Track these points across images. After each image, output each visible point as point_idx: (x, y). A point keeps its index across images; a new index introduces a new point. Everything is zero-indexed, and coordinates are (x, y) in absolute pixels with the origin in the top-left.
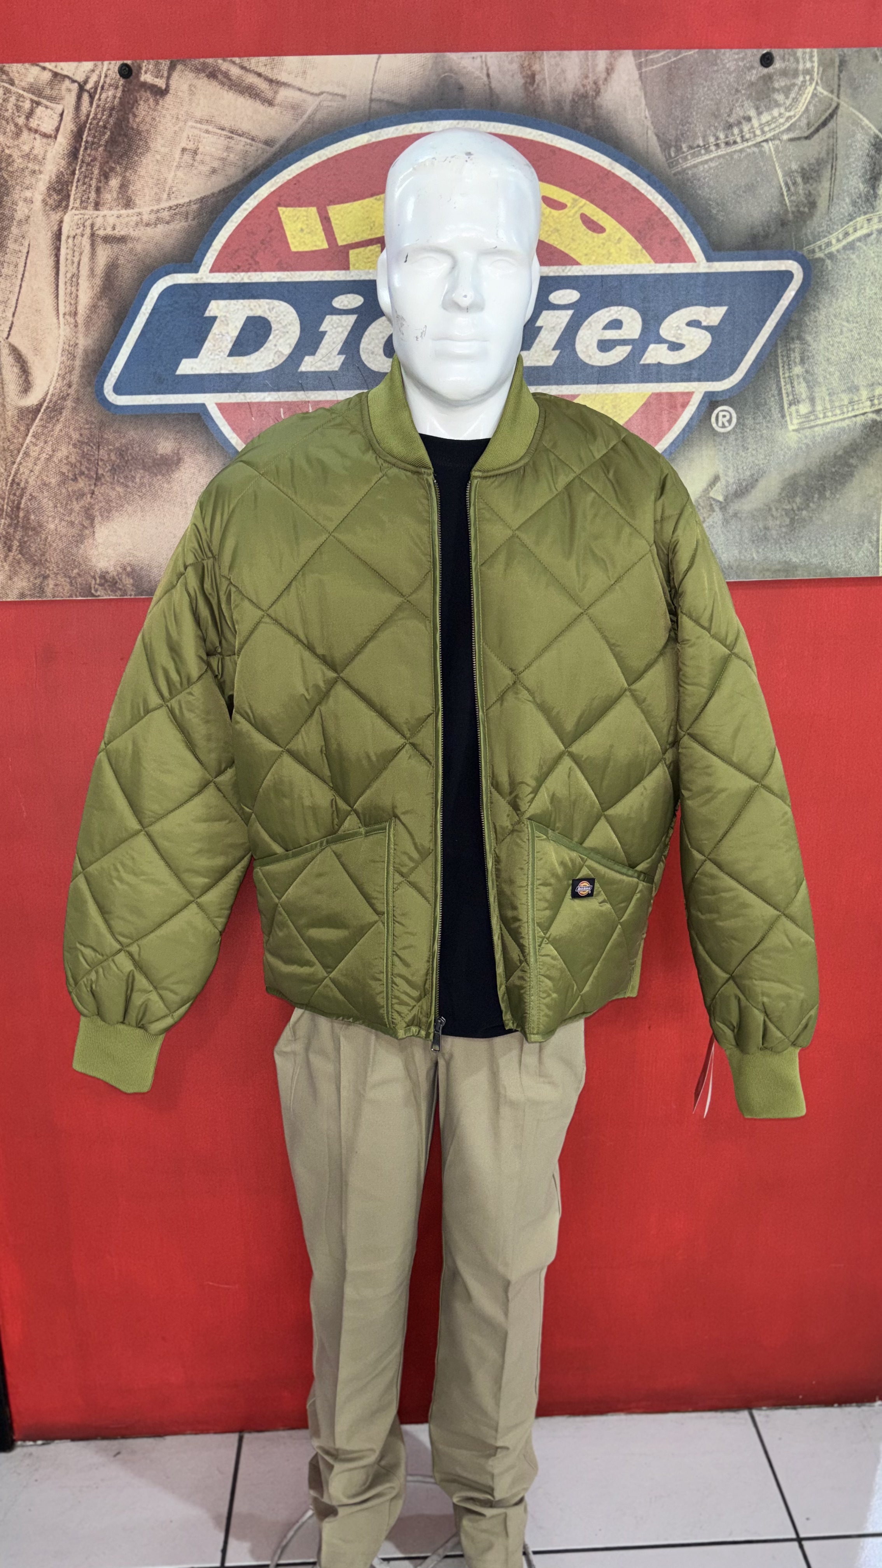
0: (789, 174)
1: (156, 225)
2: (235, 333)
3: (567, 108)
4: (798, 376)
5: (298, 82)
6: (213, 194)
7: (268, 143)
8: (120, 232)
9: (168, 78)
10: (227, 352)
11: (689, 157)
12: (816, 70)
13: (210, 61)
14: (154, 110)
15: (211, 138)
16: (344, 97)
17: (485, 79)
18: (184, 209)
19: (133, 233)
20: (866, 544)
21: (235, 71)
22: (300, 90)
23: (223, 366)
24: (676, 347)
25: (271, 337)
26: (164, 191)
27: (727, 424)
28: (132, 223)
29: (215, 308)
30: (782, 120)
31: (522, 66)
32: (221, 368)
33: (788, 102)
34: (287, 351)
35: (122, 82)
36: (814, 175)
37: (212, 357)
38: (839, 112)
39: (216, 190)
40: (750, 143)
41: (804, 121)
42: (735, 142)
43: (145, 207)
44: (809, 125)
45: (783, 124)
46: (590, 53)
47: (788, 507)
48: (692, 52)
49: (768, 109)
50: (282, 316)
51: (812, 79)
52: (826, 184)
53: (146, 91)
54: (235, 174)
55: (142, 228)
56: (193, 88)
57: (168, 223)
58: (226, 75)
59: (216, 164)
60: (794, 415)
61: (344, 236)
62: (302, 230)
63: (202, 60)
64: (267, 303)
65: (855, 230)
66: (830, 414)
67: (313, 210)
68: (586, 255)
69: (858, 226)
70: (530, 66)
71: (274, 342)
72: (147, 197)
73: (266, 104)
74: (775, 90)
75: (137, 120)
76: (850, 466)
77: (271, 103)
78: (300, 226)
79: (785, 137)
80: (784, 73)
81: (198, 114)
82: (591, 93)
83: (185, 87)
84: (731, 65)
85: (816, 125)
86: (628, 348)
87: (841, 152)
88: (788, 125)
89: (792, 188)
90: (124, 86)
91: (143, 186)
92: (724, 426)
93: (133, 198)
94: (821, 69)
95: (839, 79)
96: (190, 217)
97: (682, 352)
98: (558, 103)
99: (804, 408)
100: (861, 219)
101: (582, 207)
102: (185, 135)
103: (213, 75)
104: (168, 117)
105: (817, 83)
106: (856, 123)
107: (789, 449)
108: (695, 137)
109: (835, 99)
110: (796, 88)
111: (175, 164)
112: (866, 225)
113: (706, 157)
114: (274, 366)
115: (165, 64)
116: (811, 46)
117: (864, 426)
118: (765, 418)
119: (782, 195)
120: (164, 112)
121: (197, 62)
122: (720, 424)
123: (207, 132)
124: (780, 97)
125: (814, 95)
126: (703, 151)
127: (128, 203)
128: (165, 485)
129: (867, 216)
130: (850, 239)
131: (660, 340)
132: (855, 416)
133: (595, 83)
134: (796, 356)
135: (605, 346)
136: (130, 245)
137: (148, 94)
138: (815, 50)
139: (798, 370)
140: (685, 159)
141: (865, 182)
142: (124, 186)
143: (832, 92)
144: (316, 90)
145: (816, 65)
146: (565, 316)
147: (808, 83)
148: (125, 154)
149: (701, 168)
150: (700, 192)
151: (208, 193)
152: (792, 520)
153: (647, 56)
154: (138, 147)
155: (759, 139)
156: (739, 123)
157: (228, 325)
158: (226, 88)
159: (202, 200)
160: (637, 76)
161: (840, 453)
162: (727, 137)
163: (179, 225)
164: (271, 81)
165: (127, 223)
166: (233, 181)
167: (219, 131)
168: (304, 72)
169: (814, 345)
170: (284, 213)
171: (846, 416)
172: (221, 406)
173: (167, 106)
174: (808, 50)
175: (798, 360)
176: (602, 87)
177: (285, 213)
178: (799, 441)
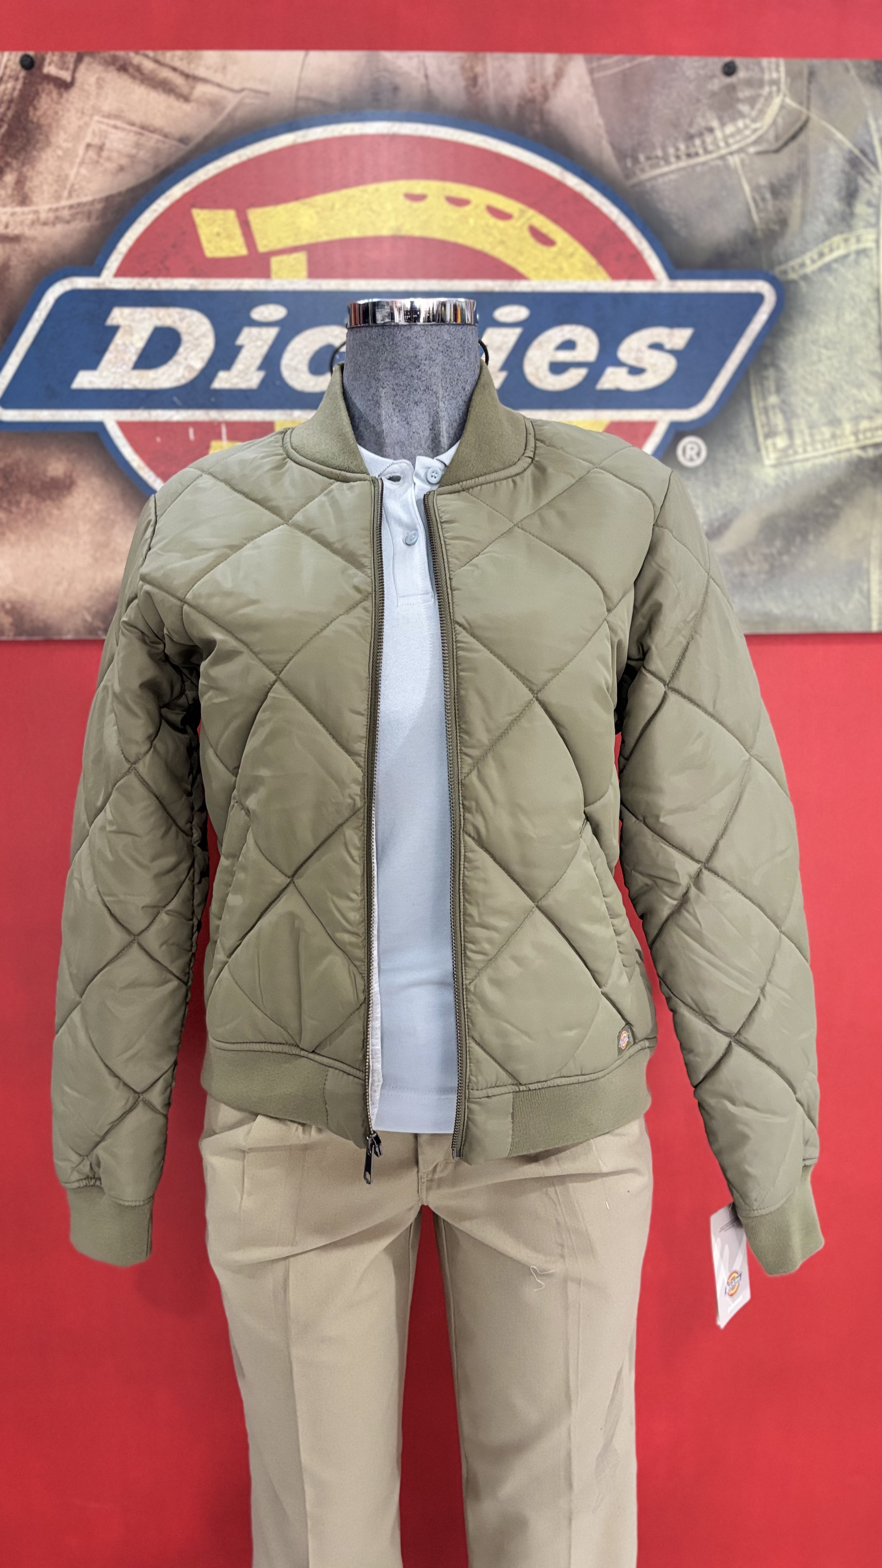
0: (756, 188)
1: (54, 224)
2: (140, 344)
3: (513, 111)
4: (774, 407)
5: (218, 78)
6: (120, 194)
7: (183, 140)
8: (13, 231)
9: (75, 71)
10: (131, 364)
11: (647, 168)
12: (783, 80)
13: (121, 54)
14: (58, 103)
15: (120, 134)
16: (267, 94)
17: (422, 80)
18: (86, 208)
19: (28, 232)
20: (857, 595)
21: (148, 65)
22: (219, 85)
23: (126, 380)
24: (636, 371)
25: (181, 350)
26: (65, 188)
27: (695, 457)
28: (28, 222)
29: (118, 316)
30: (748, 132)
31: (463, 68)
32: (123, 383)
33: (754, 113)
34: (198, 365)
35: (23, 74)
36: (784, 191)
37: (113, 370)
38: (810, 125)
39: (123, 188)
40: (714, 155)
41: (771, 135)
42: (697, 154)
43: (43, 206)
44: (777, 138)
45: (748, 137)
46: (538, 56)
47: (767, 551)
48: (648, 58)
49: (733, 120)
50: (194, 327)
51: (779, 91)
52: (797, 201)
53: (48, 83)
54: (144, 172)
55: (39, 227)
56: (101, 82)
57: (68, 222)
58: (138, 69)
59: (124, 161)
60: (771, 449)
61: (265, 242)
62: (218, 234)
63: (112, 53)
64: (179, 313)
65: (831, 250)
66: (809, 448)
67: (231, 214)
68: (535, 269)
69: (835, 246)
70: (472, 68)
71: (184, 355)
72: (46, 195)
73: (181, 100)
74: (738, 100)
75: (39, 113)
76: (834, 506)
77: (186, 99)
78: (216, 229)
79: (752, 150)
80: (749, 83)
81: (106, 108)
82: (539, 98)
83: (92, 80)
84: (690, 73)
85: (786, 137)
86: (582, 372)
87: (813, 166)
88: (753, 137)
89: (761, 204)
90: (25, 78)
91: (41, 183)
92: (691, 459)
93: (30, 194)
94: (789, 80)
95: (809, 90)
96: (94, 217)
97: (644, 377)
98: (504, 109)
99: (781, 442)
100: (837, 239)
101: (529, 219)
102: (90, 131)
103: (123, 68)
104: (73, 112)
105: (785, 96)
106: (829, 137)
107: (766, 486)
108: (653, 147)
109: (804, 110)
110: (762, 100)
111: (78, 160)
112: (842, 245)
113: (666, 169)
114: (183, 382)
115: (71, 57)
116: (777, 55)
117: (849, 463)
118: (737, 451)
119: (749, 211)
120: (68, 105)
121: (107, 54)
122: (688, 456)
123: (115, 127)
124: (744, 108)
125: (782, 107)
126: (662, 163)
127: (24, 200)
128: (55, 512)
129: (845, 236)
130: (827, 259)
131: (619, 364)
132: (839, 452)
133: (544, 87)
134: (771, 385)
135: (557, 368)
136: (25, 246)
137: (51, 86)
138: (782, 62)
139: (773, 399)
140: (643, 170)
141: (840, 199)
142: (20, 182)
143: (801, 103)
144: (236, 86)
145: (783, 74)
146: (512, 336)
147: (774, 94)
148: (23, 149)
149: (660, 180)
150: (659, 206)
151: (114, 191)
152: (772, 567)
153: (599, 59)
154: (38, 141)
155: (723, 151)
156: (701, 134)
157: (132, 335)
158: (138, 82)
159: (108, 199)
160: (587, 80)
161: (823, 492)
162: (687, 147)
163: (80, 226)
164: (187, 76)
165: (22, 223)
166: (142, 179)
167: (128, 127)
168: (224, 68)
169: (790, 374)
170: (198, 215)
171: (828, 451)
172: (123, 426)
173: (71, 99)
174: (773, 60)
175: (773, 389)
176: (551, 93)
177: (200, 216)
178: (778, 478)
